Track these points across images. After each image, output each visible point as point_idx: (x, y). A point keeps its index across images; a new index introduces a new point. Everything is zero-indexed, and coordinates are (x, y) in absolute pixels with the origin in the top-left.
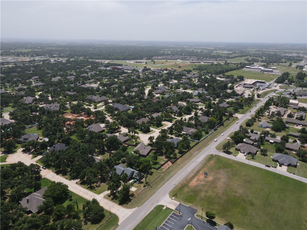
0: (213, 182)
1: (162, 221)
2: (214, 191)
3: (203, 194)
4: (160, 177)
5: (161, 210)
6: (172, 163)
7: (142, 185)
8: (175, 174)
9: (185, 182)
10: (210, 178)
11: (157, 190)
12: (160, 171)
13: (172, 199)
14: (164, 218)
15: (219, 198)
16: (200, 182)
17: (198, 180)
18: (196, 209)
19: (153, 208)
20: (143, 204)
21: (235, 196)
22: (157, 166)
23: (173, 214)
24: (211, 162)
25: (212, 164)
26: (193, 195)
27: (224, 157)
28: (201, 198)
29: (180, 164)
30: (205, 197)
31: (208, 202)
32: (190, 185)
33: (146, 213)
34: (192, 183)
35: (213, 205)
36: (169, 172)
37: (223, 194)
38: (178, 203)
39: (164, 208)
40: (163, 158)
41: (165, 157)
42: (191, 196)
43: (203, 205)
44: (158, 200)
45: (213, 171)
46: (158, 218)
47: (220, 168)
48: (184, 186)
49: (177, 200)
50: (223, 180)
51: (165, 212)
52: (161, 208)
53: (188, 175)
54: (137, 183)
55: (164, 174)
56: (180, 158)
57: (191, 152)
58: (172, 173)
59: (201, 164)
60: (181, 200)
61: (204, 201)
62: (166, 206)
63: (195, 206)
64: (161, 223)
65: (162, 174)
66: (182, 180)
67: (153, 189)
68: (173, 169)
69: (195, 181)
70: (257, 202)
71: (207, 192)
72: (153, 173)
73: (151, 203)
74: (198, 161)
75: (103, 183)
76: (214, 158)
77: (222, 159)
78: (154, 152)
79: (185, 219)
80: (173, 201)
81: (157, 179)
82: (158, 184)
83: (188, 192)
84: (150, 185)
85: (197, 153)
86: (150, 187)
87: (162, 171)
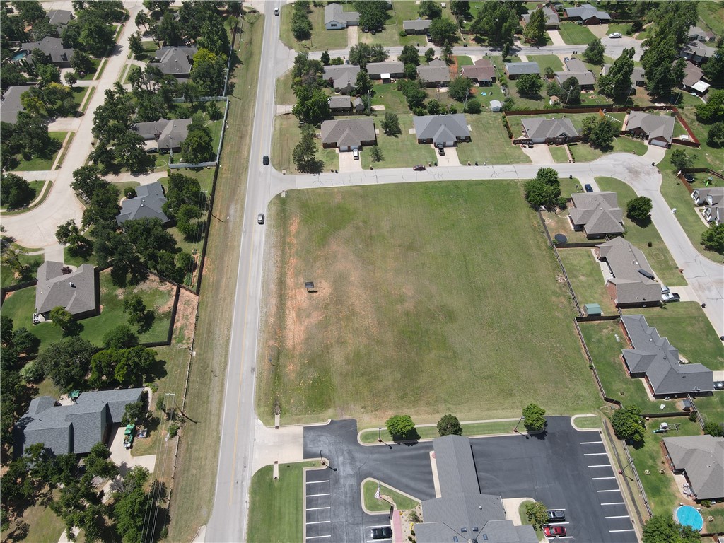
0: (338, 298)
1: (297, 521)
2: (357, 329)
3: (338, 357)
4: (195, 368)
5: (271, 483)
6: (197, 293)
7: (163, 431)
8: (229, 330)
9: (271, 343)
10: (324, 289)
11: (218, 424)
12: (180, 346)
13: (277, 428)
14: (297, 510)
15: (378, 342)
16: (308, 316)
17: (298, 315)
18: (351, 418)
19: (247, 497)
20: (210, 502)
21: (407, 314)
22: (160, 329)
23: (311, 475)
24: (293, 228)
25: (298, 233)
26: (316, 375)
27: (313, 190)
28: (341, 374)
29: (217, 284)
30: (348, 364)
31: (362, 375)
32: (289, 343)
33: (241, 531)
34: (290, 334)
35: (378, 378)
36: (206, 332)
37: (380, 324)
38: (298, 429)
39: (276, 473)
40: (155, 285)
41: (157, 279)
42: (315, 381)
43: (357, 394)
44: (245, 458)
45: (316, 258)
46: (280, 519)
47: (324, 240)
48: (278, 359)
49: (290, 424)
50: (354, 277)
51: (285, 485)
52: (267, 478)
53: (265, 310)
54: (140, 436)
55: (200, 349)
56: (206, 258)
57: (218, 215)
58: (219, 332)
59: (273, 251)
60: (300, 417)
61: (352, 377)
62: (276, 462)
63: (343, 410)
64: (299, 531)
65: (194, 354)
66: (259, 340)
67: (203, 425)
68: (210, 312)
69: (294, 322)
70: (456, 302)
71: (341, 342)
72: (164, 363)
73: (232, 483)
74: (260, 243)
75: (26, 508)
76: (292, 207)
77: (311, 200)
78: (110, 277)
79: (345, 470)
80: (282, 430)
81: (191, 380)
82: (208, 398)
83: (301, 375)
84: (185, 418)
85: (236, 212)
86: (191, 423)
87: (184, 338)
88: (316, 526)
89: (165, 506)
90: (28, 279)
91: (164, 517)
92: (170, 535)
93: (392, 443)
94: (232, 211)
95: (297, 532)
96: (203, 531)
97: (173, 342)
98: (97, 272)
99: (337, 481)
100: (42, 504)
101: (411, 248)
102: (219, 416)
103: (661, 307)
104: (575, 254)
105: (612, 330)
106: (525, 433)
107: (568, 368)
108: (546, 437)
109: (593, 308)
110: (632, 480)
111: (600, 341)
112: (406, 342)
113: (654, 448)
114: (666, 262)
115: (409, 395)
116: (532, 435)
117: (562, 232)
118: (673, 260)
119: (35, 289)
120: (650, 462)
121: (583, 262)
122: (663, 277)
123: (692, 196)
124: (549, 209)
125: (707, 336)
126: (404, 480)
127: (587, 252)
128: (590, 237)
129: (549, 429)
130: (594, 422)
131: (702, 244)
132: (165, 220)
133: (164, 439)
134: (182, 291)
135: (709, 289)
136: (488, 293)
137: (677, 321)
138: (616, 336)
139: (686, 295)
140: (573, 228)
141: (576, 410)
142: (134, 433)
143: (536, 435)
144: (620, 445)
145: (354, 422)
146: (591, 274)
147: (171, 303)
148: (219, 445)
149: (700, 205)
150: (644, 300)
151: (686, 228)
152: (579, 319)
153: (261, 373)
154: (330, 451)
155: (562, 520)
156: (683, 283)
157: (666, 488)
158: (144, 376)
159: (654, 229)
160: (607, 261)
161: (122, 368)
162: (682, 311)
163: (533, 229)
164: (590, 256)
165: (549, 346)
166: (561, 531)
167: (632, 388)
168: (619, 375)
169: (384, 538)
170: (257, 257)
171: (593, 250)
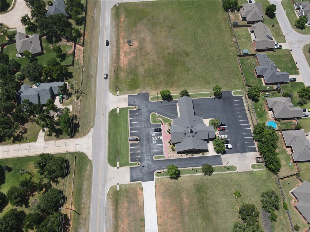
0: (141, 48)
1: (126, 127)
2: (149, 60)
3: (141, 70)
4: (84, 74)
5: (116, 114)
6: (83, 46)
7: (74, 97)
8: (97, 60)
9: (114, 65)
10: (136, 44)
11: (95, 95)
12: (78, 66)
13: (118, 96)
14: (126, 123)
15: (158, 64)
16: (129, 55)
17: (125, 54)
18: (146, 92)
19: (107, 119)
20: (94, 120)
21: (169, 54)
22: (69, 60)
23: (131, 112)
24: (122, 19)
25: (124, 21)
26: (133, 77)
27: (130, 3)
28: (143, 76)
29: (91, 42)
30: (145, 72)
31: (151, 76)
32: (122, 65)
33: (106, 130)
34: (122, 62)
35: (157, 78)
36: (88, 61)
37: (158, 58)
38: (126, 96)
39: (118, 111)
40: (65, 43)
41: (66, 40)
42: (132, 79)
43: (149, 83)
44: (106, 106)
45: (132, 32)
46: (120, 126)
47: (135, 24)
48: (117, 71)
49: (123, 94)
50: (148, 39)
51: (121, 115)
52: (115, 113)
53: (111, 53)
54: (65, 99)
55: (86, 67)
56: (85, 32)
57: (89, 14)
58: (93, 61)
59: (114, 29)
60: (127, 92)
61: (147, 77)
62: (118, 108)
63: (143, 89)
64: (127, 130)
65: (84, 69)
66: (109, 64)
67: (89, 95)
68: (89, 53)
69: (123, 57)
70: (190, 49)
71: (143, 64)
72: (72, 73)
73: (102, 114)
74: (108, 25)
75: (25, 123)
76: (121, 10)
77: (129, 7)
78: (46, 40)
79: (144, 110)
80: (120, 97)
81: (83, 79)
82: (90, 86)
83: (127, 77)
84: (82, 93)
85: (97, 12)
86: (84, 94)
87: (79, 64)
88: (134, 128)
89: (77, 122)
90: (12, 41)
91: (77, 125)
92: (80, 131)
93: (162, 101)
94: (95, 12)
95: (126, 130)
96: (92, 130)
97: (75, 65)
98: (40, 37)
99: (141, 114)
100: (31, 122)
101: (172, 27)
102: (95, 92)
103: (274, 51)
104: (241, 30)
105: (252, 60)
106: (214, 97)
107: (233, 74)
108: (221, 98)
109: (246, 51)
110: (252, 113)
111: (247, 64)
112: (169, 64)
113: (262, 102)
114: (279, 33)
115: (169, 84)
116: (216, 98)
117: (236, 21)
118: (282, 32)
119: (15, 44)
120: (260, 107)
121: (244, 33)
122: (276, 39)
123: (294, 5)
124: (232, 11)
125: (290, 62)
126: (167, 113)
127: (246, 29)
128: (248, 23)
129: (223, 96)
130: (240, 93)
131: (295, 25)
132: (67, 15)
133: (74, 100)
134: (77, 45)
135: (295, 44)
136: (203, 45)
137: (279, 56)
138: (254, 62)
139: (284, 46)
140: (241, 19)
141: (234, 89)
142: (63, 98)
143: (217, 98)
144: (250, 101)
145: (147, 94)
146: (247, 38)
147: (73, 50)
148: (96, 102)
149: (297, 9)
150: (267, 48)
151: (289, 19)
152: (240, 56)
153: (111, 76)
154: (138, 103)
155: (224, 125)
156: (284, 41)
157: (265, 115)
158: (64, 78)
159: (276, 19)
160: (254, 33)
161: (55, 73)
162: (282, 52)
163: (224, 19)
164: (247, 31)
165: (226, 66)
166: (224, 129)
167: (257, 81)
168: (253, 77)
169: (158, 132)
170: (107, 31)
171: (249, 28)
